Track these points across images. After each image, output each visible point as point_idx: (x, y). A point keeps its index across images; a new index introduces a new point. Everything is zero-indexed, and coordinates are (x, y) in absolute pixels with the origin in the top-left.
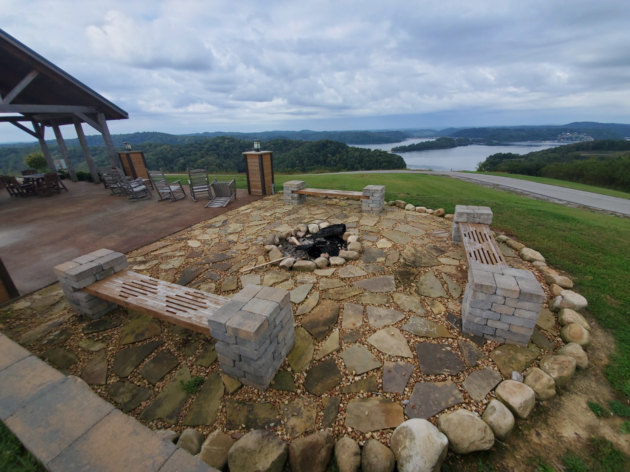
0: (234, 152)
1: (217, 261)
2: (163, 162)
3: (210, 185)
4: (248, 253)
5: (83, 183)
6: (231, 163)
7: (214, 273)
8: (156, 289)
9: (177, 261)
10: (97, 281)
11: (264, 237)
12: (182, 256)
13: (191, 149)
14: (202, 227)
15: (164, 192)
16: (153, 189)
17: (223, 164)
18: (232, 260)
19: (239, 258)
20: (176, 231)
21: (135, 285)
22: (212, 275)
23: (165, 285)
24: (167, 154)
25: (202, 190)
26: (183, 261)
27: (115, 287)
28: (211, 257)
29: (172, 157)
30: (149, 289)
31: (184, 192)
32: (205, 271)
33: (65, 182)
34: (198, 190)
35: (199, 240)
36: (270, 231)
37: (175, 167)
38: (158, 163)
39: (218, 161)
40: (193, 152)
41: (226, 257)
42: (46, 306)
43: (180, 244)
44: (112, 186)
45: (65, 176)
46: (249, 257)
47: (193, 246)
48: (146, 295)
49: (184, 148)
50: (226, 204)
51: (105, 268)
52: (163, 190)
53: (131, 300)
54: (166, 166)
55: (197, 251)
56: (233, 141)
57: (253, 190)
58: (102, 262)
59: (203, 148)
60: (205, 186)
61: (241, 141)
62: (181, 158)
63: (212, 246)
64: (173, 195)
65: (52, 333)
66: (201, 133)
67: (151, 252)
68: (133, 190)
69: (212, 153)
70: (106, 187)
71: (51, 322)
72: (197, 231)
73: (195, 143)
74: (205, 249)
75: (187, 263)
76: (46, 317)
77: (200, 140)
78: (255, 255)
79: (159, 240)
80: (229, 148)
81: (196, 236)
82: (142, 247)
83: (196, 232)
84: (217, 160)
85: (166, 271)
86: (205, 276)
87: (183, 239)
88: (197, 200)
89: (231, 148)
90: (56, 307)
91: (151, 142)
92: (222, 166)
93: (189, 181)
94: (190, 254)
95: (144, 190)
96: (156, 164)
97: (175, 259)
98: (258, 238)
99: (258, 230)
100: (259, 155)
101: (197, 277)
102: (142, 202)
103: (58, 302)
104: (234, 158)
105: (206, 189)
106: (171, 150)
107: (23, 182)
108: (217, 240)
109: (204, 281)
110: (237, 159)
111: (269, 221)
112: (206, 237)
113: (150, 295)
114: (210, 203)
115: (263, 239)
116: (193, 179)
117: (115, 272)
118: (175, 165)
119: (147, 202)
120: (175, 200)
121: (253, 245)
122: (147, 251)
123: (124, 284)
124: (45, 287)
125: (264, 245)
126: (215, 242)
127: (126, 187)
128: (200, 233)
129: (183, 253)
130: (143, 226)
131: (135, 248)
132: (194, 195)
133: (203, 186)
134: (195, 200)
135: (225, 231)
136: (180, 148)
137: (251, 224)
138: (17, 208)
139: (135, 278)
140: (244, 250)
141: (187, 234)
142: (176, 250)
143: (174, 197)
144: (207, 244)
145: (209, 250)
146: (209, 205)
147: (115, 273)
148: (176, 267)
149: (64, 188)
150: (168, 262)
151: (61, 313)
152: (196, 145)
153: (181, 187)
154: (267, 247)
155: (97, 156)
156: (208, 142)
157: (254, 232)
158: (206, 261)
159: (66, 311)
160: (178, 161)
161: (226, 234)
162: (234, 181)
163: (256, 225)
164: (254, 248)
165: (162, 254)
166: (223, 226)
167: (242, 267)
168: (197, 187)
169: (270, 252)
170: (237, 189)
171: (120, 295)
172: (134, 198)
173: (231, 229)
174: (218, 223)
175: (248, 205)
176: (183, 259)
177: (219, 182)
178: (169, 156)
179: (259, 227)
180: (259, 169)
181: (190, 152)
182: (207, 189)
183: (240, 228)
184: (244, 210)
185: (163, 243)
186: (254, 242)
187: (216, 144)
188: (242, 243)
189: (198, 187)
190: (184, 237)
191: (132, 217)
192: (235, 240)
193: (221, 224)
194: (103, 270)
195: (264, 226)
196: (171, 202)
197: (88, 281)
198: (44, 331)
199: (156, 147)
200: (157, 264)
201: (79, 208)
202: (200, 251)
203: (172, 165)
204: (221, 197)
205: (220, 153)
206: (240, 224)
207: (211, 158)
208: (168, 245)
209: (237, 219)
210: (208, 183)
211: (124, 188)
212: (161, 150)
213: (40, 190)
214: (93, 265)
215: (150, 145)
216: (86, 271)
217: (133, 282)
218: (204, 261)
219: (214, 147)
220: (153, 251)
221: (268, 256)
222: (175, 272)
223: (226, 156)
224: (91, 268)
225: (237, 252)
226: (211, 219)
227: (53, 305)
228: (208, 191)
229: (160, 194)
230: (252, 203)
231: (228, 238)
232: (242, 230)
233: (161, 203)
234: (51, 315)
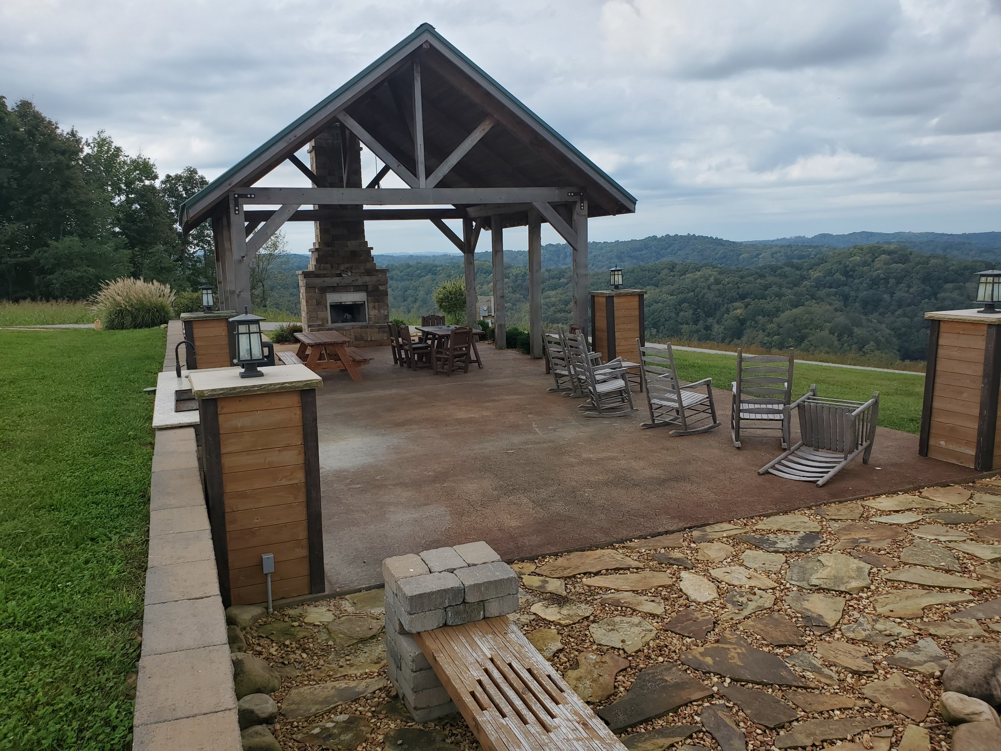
0: (898, 294)
1: (749, 677)
2: (691, 312)
3: (793, 405)
4: (867, 691)
5: (512, 354)
6: (883, 326)
7: (728, 721)
8: (553, 717)
9: (637, 630)
10: (445, 625)
11: (948, 645)
12: (654, 616)
13: (770, 279)
14: (734, 538)
15: (661, 406)
16: (641, 391)
17: (856, 330)
18: (800, 697)
19: (828, 700)
20: (661, 530)
21: (512, 676)
22: (720, 723)
23: (576, 713)
24: (705, 291)
25: (765, 416)
26: (653, 635)
27: (471, 660)
28: (733, 653)
29: (716, 299)
30: (537, 707)
31: (713, 414)
32: (702, 699)
33: (484, 349)
34: (753, 416)
35: (713, 580)
36: (979, 630)
37: (716, 327)
38: (677, 314)
39: (841, 319)
40: (775, 289)
41: (784, 673)
42: (351, 637)
43: (662, 574)
44: (558, 371)
45: (487, 335)
46: (869, 709)
47: (693, 595)
48: (525, 722)
49: (751, 278)
50: (827, 477)
51: (469, 599)
52: (662, 399)
53: (487, 719)
54: (696, 322)
55: (698, 615)
56: (904, 258)
57: (939, 443)
58: (469, 579)
59: (803, 278)
60: (776, 407)
61: (933, 261)
62: (736, 304)
63: (746, 613)
64: (684, 418)
65: (336, 715)
66: (810, 235)
67: (585, 574)
68: (594, 388)
69: (829, 295)
70: (549, 370)
71: (342, 684)
72: (716, 545)
73: (786, 265)
74: (724, 617)
75: (660, 648)
76: (342, 667)
77: (801, 257)
78: (894, 712)
79: (610, 545)
80: (886, 280)
81: (708, 562)
82: (569, 552)
83: (714, 551)
84: (839, 313)
85: (601, 650)
86: (697, 719)
87: (670, 562)
88: (744, 444)
89: (892, 281)
90: (366, 650)
91: (676, 261)
92: (851, 334)
93: (734, 383)
94: (677, 620)
95: (620, 392)
96: (673, 315)
97: (636, 619)
98: (921, 643)
99: (930, 608)
100: (990, 325)
101: (675, 711)
102: (606, 422)
103: (373, 637)
104: (893, 313)
105: (777, 417)
106: (717, 282)
107: (420, 338)
108: (768, 600)
109: (691, 737)
110: (905, 315)
111: (981, 585)
112: (737, 576)
113: (534, 728)
114: (779, 463)
115: (941, 653)
116: (747, 381)
117: (487, 616)
118: (718, 322)
119: (618, 424)
120: (685, 432)
121: (894, 664)
122: (577, 568)
123: (492, 660)
124: (369, 589)
125: (941, 683)
126: (761, 602)
127: (584, 377)
128: (723, 555)
129: (659, 609)
130: (588, 493)
131: (554, 549)
132: (738, 427)
133: (770, 406)
134: (738, 444)
135: (804, 574)
136: (742, 277)
137: (904, 575)
138: (394, 391)
139: (519, 652)
140: (854, 673)
141: (689, 547)
142: (644, 593)
143: (685, 423)
144: (734, 603)
145: (734, 627)
146: (773, 467)
147: (484, 618)
148: (630, 650)
149: (478, 361)
150: (615, 624)
151: (367, 670)
152: (787, 269)
153: (710, 397)
154: (953, 700)
155: (560, 290)
156: (823, 261)
157: (909, 613)
158: (715, 662)
159: (375, 669)
160: (728, 311)
161: (804, 584)
162: (876, 403)
163: (922, 586)
164: (896, 679)
165: (608, 589)
166: (798, 551)
167: (832, 743)
168: (751, 406)
169: (963, 727)
170: (879, 430)
171: (473, 694)
172: (594, 408)
173: (823, 573)
174: (787, 538)
175: (909, 497)
176: (653, 626)
177: (824, 401)
178: (710, 296)
179: (935, 599)
180: (981, 373)
181: (767, 287)
182: (782, 416)
183: (858, 577)
184: (889, 513)
185: (619, 557)
186: (901, 654)
187: (846, 267)
188: (853, 641)
189: (757, 406)
190: (676, 554)
191: (573, 460)
192: (831, 618)
193: (795, 543)
194: (464, 602)
195: (955, 597)
196: (673, 436)
197: (430, 620)
198: (326, 701)
199: (684, 272)
200: (587, 618)
201: (485, 413)
202: (708, 621)
203: (710, 320)
204: (817, 449)
205: (853, 294)
206: (862, 564)
207: (819, 309)
208: (628, 569)
209: (855, 541)
210: (788, 398)
211: (579, 379)
212: (693, 281)
213: (439, 359)
214: (451, 582)
215: (672, 267)
216: (432, 593)
217: (510, 665)
218: (709, 660)
219: (838, 276)
220: (587, 574)
221: (949, 737)
222: (623, 664)
223: (871, 305)
224: (444, 590)
225: (826, 671)
226: (768, 516)
227: (364, 641)
228: (782, 420)
229: (651, 408)
230: (926, 492)
231: (806, 605)
232: (862, 590)
233: (649, 432)
234: (351, 665)
